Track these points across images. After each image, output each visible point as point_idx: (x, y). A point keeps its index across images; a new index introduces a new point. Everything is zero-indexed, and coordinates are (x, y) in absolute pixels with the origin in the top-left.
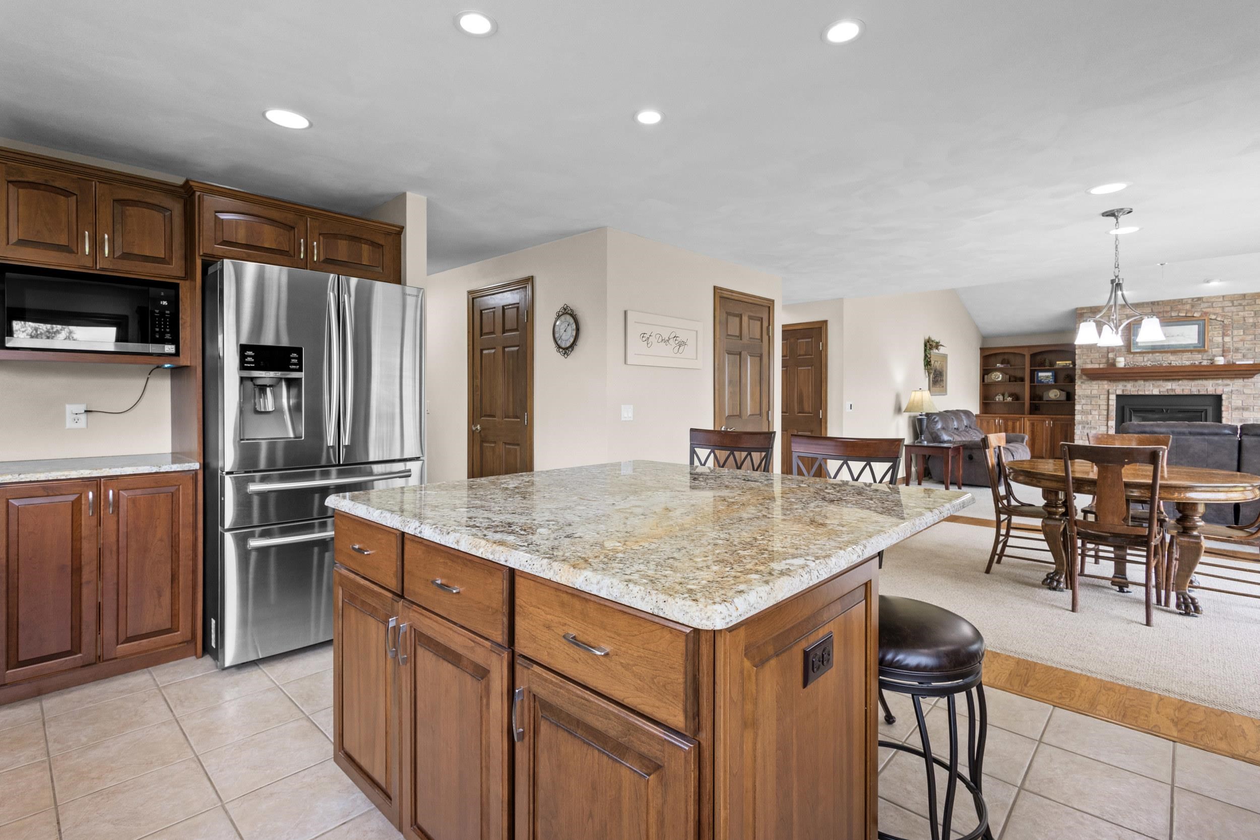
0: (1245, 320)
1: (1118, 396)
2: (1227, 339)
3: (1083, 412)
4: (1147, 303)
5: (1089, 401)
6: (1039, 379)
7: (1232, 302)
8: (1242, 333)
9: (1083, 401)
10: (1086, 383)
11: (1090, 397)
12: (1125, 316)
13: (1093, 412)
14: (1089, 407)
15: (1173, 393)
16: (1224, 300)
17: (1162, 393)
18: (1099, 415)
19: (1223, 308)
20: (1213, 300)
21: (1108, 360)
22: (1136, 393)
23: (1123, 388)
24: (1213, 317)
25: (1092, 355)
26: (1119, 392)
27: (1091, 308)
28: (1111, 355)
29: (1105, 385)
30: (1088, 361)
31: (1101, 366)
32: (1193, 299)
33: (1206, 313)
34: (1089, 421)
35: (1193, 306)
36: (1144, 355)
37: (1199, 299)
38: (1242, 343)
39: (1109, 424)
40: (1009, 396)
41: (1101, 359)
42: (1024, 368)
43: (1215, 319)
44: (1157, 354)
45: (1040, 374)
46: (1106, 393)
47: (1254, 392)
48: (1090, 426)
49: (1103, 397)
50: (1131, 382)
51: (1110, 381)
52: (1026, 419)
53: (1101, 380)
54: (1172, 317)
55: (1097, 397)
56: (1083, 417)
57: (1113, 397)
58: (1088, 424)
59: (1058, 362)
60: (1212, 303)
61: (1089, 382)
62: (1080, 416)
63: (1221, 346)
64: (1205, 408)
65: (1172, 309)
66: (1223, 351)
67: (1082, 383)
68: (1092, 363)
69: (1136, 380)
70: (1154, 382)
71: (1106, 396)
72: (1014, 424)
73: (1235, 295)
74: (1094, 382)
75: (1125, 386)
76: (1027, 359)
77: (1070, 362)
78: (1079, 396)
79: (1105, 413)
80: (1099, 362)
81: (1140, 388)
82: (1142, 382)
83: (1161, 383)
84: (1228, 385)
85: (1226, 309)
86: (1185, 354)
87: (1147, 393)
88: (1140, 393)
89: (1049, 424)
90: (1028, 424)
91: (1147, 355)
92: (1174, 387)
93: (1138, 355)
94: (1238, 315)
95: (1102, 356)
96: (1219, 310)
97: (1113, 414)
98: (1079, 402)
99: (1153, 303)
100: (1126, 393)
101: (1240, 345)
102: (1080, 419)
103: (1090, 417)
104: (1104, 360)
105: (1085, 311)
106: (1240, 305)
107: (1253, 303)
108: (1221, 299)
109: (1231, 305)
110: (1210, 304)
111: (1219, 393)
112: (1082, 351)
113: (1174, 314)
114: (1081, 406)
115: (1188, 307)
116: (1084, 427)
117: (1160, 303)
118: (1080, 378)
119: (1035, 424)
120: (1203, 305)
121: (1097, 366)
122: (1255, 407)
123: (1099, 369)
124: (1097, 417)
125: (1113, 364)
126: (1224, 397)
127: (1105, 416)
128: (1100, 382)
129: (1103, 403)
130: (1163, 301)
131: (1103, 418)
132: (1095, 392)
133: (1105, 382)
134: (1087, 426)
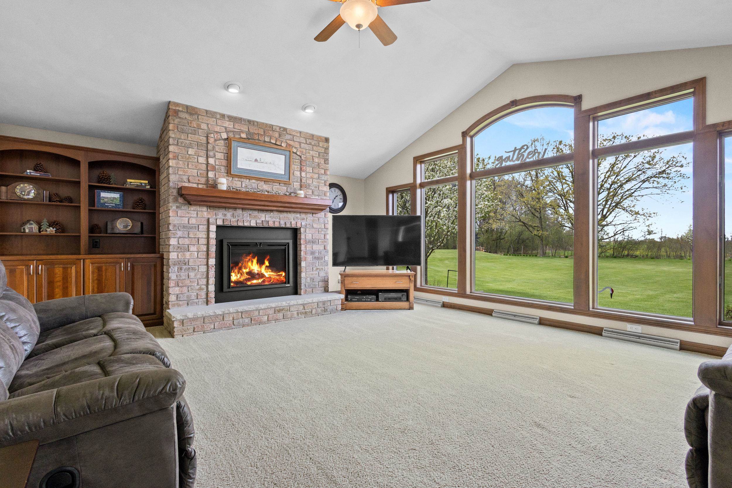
0: (313, 159)
1: (218, 227)
2: (303, 174)
3: (181, 249)
4: (244, 120)
5: (186, 233)
6: (102, 201)
7: (306, 139)
8: (311, 171)
9: (179, 233)
10: (183, 208)
11: (187, 227)
12: (224, 130)
13: (192, 248)
14: (187, 241)
15: (265, 225)
16: (300, 136)
17: (258, 225)
18: (198, 252)
19: (300, 143)
20: (293, 133)
21: (207, 180)
22: (235, 224)
23: (223, 218)
24: (295, 151)
25: (189, 170)
26: (220, 223)
27: (187, 107)
28: (211, 175)
29: (204, 213)
30: (185, 178)
31: (200, 186)
32: (280, 128)
33: (290, 145)
34: (187, 260)
35: (280, 136)
36: (242, 180)
37: (285, 129)
38: (311, 180)
39: (210, 263)
40: (50, 226)
41: (200, 178)
42: (78, 183)
43: (296, 153)
44: (254, 181)
45: (103, 194)
46: (206, 223)
47: (319, 227)
48: (187, 267)
49: (203, 228)
50: (230, 210)
51: (210, 207)
52: (87, 261)
53: (200, 205)
54: (265, 141)
55: (195, 227)
56: (179, 255)
57: (213, 228)
58: (185, 264)
59: (129, 180)
60: (294, 136)
61: (186, 207)
62: (176, 254)
63: (299, 180)
64: (287, 241)
65: (265, 135)
66: (301, 186)
67: (177, 207)
68: (189, 181)
69: (235, 209)
70: (251, 212)
71: (206, 227)
72: (65, 270)
73: (307, 133)
74: (193, 208)
75: (225, 215)
76: (84, 168)
77: (147, 182)
78: (174, 226)
79: (204, 248)
80: (197, 182)
81: (239, 218)
82: (239, 212)
83: (256, 213)
84: (303, 219)
85: (302, 145)
86: (275, 184)
87: (246, 224)
88: (240, 224)
89: (126, 267)
90: (90, 268)
91: (245, 180)
92: (267, 219)
93: (237, 179)
94: (309, 153)
95: (200, 174)
96: (297, 145)
97: (213, 249)
98: (174, 234)
99: (249, 121)
100: (227, 223)
101: (310, 181)
102: (176, 257)
103: (188, 254)
104: (203, 180)
105: (180, 109)
106: (310, 144)
107: (318, 145)
108: (299, 135)
109: (305, 142)
110: (292, 137)
111: (299, 226)
112: (177, 164)
113: (267, 139)
114: (176, 240)
115: (277, 135)
116: (181, 269)
117: (256, 124)
118: (176, 200)
119: (104, 268)
120: (288, 137)
121: (195, 186)
122: (320, 240)
123: (198, 189)
124: (196, 253)
125: (214, 186)
126: (302, 230)
127: (205, 253)
128: (198, 208)
129: (202, 235)
130: (257, 122)
131: (203, 255)
132: (193, 221)
133: (205, 209)
134: (184, 267)
